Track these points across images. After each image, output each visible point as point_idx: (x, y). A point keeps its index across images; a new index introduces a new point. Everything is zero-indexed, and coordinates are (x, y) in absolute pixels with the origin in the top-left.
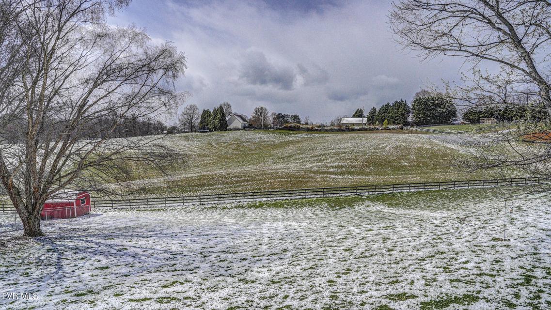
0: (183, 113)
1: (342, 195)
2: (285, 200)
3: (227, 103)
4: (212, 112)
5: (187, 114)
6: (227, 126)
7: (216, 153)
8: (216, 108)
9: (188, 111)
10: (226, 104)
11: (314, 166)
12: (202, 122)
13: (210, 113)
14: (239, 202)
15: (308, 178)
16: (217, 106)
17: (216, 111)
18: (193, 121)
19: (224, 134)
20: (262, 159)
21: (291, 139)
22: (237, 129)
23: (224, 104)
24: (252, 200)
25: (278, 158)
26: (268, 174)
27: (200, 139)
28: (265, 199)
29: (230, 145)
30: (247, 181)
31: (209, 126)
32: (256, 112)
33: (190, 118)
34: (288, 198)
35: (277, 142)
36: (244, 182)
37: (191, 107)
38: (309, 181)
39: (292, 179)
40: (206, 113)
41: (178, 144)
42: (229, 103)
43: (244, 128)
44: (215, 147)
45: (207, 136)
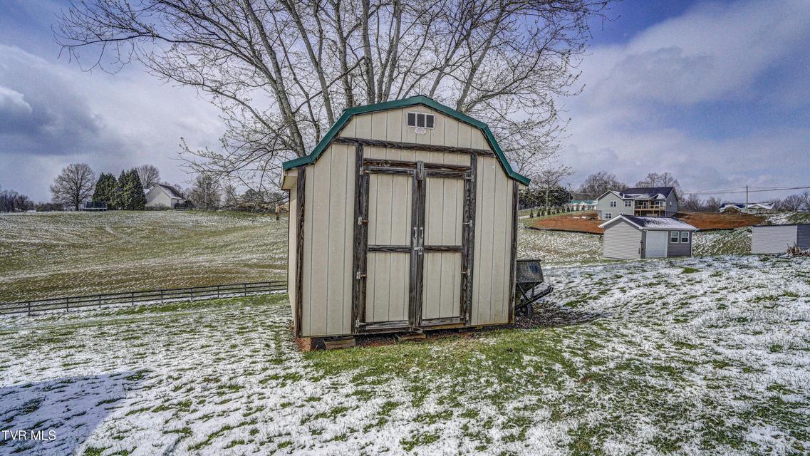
0: (60, 177)
1: (273, 292)
2: (186, 301)
3: (152, 167)
4: (117, 179)
5: (70, 180)
6: (145, 202)
7: (108, 242)
8: (126, 172)
9: (71, 175)
10: (149, 168)
11: (254, 258)
12: (96, 195)
13: (114, 179)
14: (106, 308)
15: (237, 272)
16: (128, 170)
17: (124, 178)
18: (81, 192)
19: (136, 214)
20: (181, 249)
21: (246, 224)
22: (162, 208)
23: (145, 169)
24: (130, 304)
25: (207, 248)
26: (176, 269)
27: (83, 221)
28: (152, 302)
29: (139, 230)
30: (137, 280)
31: (111, 202)
32: (200, 182)
33: (74, 188)
34: (190, 299)
35: (221, 227)
36: (131, 280)
37: (76, 168)
38: (235, 278)
39: (211, 275)
40: (106, 180)
41: (32, 228)
42: (155, 166)
43: (177, 206)
44: (110, 234)
45: (100, 216)
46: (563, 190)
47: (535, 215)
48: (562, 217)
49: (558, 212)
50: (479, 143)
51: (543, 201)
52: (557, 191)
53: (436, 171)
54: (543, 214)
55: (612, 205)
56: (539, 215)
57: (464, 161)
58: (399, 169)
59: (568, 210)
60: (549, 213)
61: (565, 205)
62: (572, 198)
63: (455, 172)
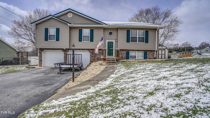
46: (191, 47)
47: (181, 54)
48: (190, 54)
49: (189, 53)
50: (166, 48)
51: (184, 51)
52: (189, 48)
53: (163, 50)
54: (184, 54)
55: (206, 51)
56: (182, 54)
57: (165, 49)
58: (161, 50)
59: (192, 53)
60: (186, 54)
61: (191, 51)
62: (194, 49)
63: (164, 50)
